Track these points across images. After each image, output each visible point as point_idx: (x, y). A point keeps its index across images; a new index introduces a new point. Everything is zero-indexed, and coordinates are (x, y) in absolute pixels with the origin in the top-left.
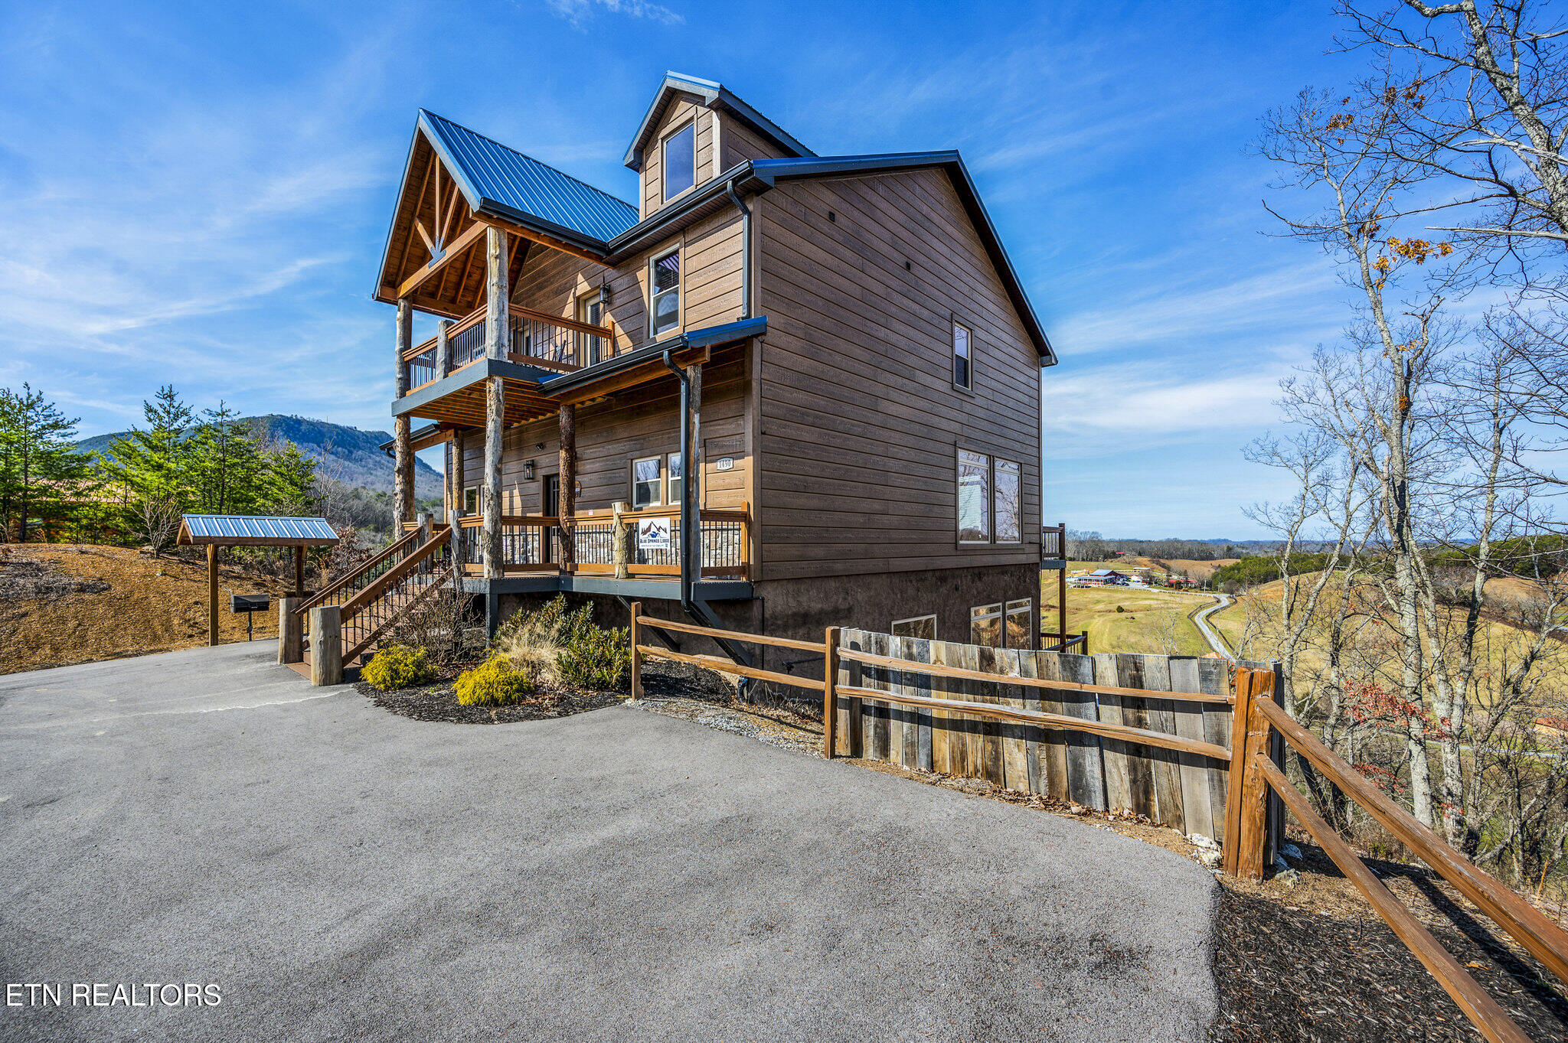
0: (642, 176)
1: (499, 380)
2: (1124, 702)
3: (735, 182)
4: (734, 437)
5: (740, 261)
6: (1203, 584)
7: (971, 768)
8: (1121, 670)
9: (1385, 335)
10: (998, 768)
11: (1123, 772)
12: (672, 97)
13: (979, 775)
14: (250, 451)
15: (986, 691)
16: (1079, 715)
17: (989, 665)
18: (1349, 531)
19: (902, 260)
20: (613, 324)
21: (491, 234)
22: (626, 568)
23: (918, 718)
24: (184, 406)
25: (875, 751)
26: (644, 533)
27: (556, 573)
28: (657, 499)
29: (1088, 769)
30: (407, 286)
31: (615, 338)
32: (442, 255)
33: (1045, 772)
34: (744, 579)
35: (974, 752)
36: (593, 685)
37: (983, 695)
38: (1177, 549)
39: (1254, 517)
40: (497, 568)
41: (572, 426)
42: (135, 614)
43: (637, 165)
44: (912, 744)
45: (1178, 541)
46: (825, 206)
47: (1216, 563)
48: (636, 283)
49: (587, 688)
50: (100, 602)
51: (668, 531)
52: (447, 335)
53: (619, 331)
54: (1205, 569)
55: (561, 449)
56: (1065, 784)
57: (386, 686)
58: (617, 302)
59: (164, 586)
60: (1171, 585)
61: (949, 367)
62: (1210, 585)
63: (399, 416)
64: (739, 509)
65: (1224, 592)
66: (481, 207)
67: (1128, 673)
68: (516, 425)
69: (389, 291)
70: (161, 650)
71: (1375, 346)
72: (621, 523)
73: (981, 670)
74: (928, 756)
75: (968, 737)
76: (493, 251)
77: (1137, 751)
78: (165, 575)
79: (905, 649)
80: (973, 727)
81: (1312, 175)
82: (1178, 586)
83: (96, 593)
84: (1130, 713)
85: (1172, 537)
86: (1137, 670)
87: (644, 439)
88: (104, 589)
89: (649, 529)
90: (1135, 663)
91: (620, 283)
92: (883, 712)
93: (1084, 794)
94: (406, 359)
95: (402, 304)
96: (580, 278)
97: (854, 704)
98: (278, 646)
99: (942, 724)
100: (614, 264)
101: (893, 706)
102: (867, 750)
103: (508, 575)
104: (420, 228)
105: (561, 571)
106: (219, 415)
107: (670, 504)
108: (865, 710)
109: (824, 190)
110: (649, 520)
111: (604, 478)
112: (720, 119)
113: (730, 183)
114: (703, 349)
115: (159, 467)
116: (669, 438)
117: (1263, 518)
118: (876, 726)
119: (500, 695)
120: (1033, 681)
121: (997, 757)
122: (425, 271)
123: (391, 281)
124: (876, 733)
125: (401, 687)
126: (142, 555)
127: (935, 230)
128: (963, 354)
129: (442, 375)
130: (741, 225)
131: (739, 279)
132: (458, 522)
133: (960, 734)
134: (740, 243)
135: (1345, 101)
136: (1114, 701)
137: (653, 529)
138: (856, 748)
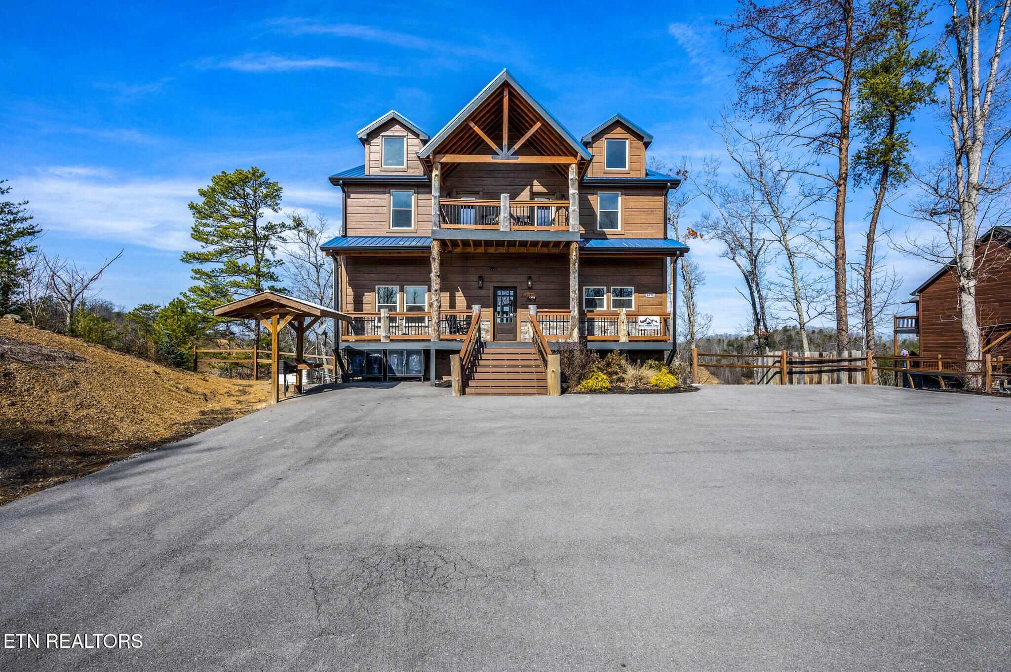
10: (821, 381)
11: (847, 375)
13: (816, 383)
15: (820, 363)
16: (840, 365)
22: (628, 338)
26: (642, 322)
28: (602, 306)
29: (840, 376)
33: (831, 379)
35: (815, 378)
44: (799, 380)
48: (588, 201)
51: (658, 322)
52: (510, 204)
56: (836, 381)
73: (819, 358)
74: (803, 382)
77: (850, 370)
80: (815, 372)
84: (849, 363)
87: (593, 277)
89: (645, 321)
93: (839, 382)
99: (807, 373)
110: (646, 317)
111: (559, 293)
113: (669, 184)
116: (613, 279)
121: (821, 378)
122: (487, 159)
129: (509, 227)
130: (661, 198)
133: (812, 374)
137: (648, 320)
138: (791, 382)
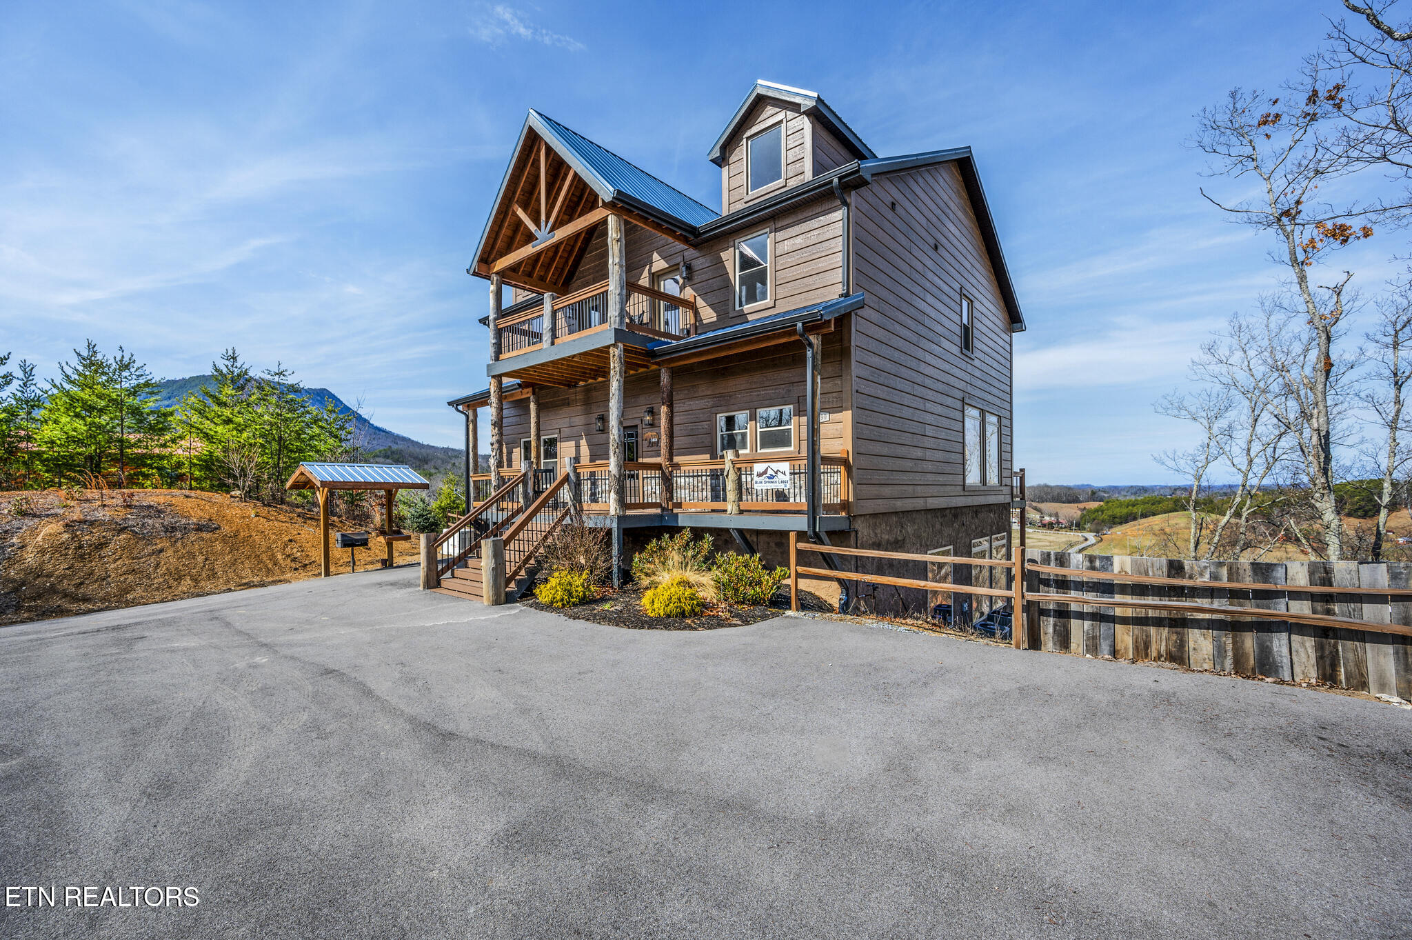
0: (725, 170)
1: (621, 345)
2: (1313, 597)
3: (840, 179)
4: (830, 395)
5: (839, 244)
6: (1072, 525)
7: (1154, 654)
8: (1311, 574)
9: (1311, 306)
10: (1182, 653)
11: (1310, 651)
12: (760, 102)
13: (1162, 659)
14: (304, 407)
15: (1173, 594)
16: (1269, 608)
17: (1177, 573)
18: (1250, 475)
19: (932, 242)
20: (695, 297)
21: (612, 221)
22: (739, 506)
23: (1099, 617)
24: (245, 367)
25: (1055, 644)
26: (760, 475)
27: (659, 511)
28: (744, 447)
29: (1275, 649)
30: (502, 263)
31: (697, 309)
32: (546, 237)
33: (1230, 654)
34: (844, 514)
35: (1159, 642)
36: (749, 600)
37: (1170, 596)
38: (1047, 493)
39: (1163, 463)
40: (622, 507)
41: (672, 385)
42: (246, 550)
43: (721, 161)
44: (1094, 638)
45: (1047, 486)
46: (890, 197)
47: (1081, 505)
48: (720, 262)
49: (743, 603)
50: (216, 540)
51: (788, 473)
52: (553, 307)
53: (700, 302)
54: (1071, 511)
55: (663, 405)
56: (1252, 662)
57: (563, 604)
58: (697, 279)
59: (261, 526)
60: (1044, 526)
61: (959, 334)
62: (1078, 526)
63: (493, 377)
64: (839, 455)
65: (1091, 531)
66: (613, 198)
67: (1317, 576)
68: (581, 383)
69: (484, 267)
70: (280, 581)
71: (1300, 315)
72: (734, 467)
73: (1169, 576)
74: (1110, 646)
75: (1152, 630)
76: (614, 235)
77: (1324, 633)
78: (258, 516)
79: (1088, 564)
80: (1158, 622)
81: (1240, 166)
82: (1050, 526)
83: (211, 532)
84: (1319, 606)
85: (1042, 482)
86: (1327, 572)
87: (730, 396)
88: (216, 529)
89: (765, 472)
90: (1325, 568)
91: (701, 262)
92: (1063, 613)
93: (1270, 669)
94: (499, 327)
95: (495, 278)
96: (656, 256)
97: (1032, 609)
98: (421, 572)
99: (1124, 621)
100: (695, 246)
101: (1074, 607)
102: (1045, 644)
103: (629, 512)
104: (520, 213)
105: (663, 509)
106: (276, 374)
107: (759, 451)
108: (1044, 613)
109: (889, 183)
110: (765, 465)
111: (685, 430)
112: (812, 123)
113: (836, 180)
114: (830, 321)
115: (228, 421)
116: (758, 395)
117: (1171, 464)
118: (1055, 625)
119: (687, 608)
120: (1224, 582)
121: (1182, 644)
122: (528, 250)
123: (486, 258)
124: (1055, 630)
125: (575, 605)
126: (233, 499)
127: (951, 215)
128: (966, 323)
129: (550, 341)
130: (839, 214)
131: (839, 259)
132: (574, 467)
133: (1144, 628)
134: (839, 229)
135: (1276, 102)
136: (1303, 597)
137: (770, 472)
138: (1035, 643)
